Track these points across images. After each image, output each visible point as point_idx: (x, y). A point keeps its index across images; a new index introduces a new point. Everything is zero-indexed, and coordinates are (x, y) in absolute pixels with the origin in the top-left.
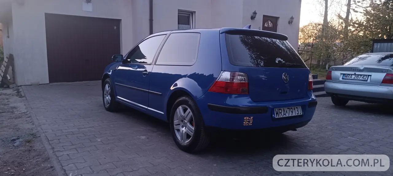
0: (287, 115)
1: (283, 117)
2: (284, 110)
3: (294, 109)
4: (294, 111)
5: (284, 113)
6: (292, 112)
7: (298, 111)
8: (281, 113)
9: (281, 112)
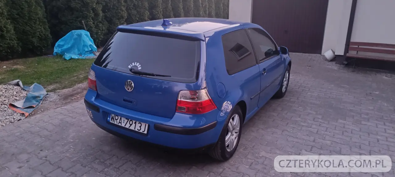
0: (123, 125)
1: (118, 124)
2: (121, 118)
3: (135, 123)
4: (134, 125)
5: (120, 122)
6: (131, 125)
7: (140, 127)
8: (117, 120)
9: (117, 118)
